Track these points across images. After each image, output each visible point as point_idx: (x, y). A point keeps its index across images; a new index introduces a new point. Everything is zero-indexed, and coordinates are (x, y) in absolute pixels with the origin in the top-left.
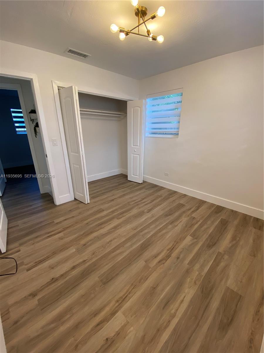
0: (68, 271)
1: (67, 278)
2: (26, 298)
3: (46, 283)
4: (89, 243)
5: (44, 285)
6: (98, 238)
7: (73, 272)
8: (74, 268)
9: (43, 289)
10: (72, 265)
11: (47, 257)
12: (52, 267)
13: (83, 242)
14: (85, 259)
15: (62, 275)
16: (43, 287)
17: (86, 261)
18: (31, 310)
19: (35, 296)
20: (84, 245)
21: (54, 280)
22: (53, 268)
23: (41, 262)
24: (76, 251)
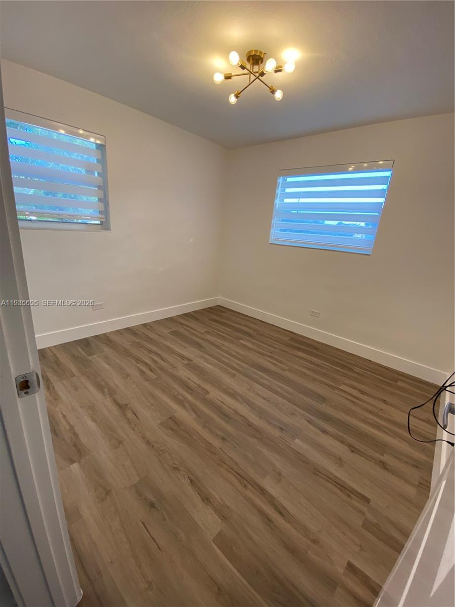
0: (332, 436)
1: (340, 434)
2: (393, 472)
3: (362, 458)
4: (275, 423)
5: (366, 458)
6: (261, 413)
7: (330, 430)
8: (324, 431)
9: (370, 457)
10: (323, 435)
11: (328, 481)
12: (340, 461)
13: (276, 433)
14: (306, 423)
15: (342, 442)
16: (368, 458)
17: (308, 420)
18: (395, 457)
19: (383, 462)
20: (281, 429)
21: (353, 449)
22: (340, 459)
23: (342, 487)
24: (298, 438)
